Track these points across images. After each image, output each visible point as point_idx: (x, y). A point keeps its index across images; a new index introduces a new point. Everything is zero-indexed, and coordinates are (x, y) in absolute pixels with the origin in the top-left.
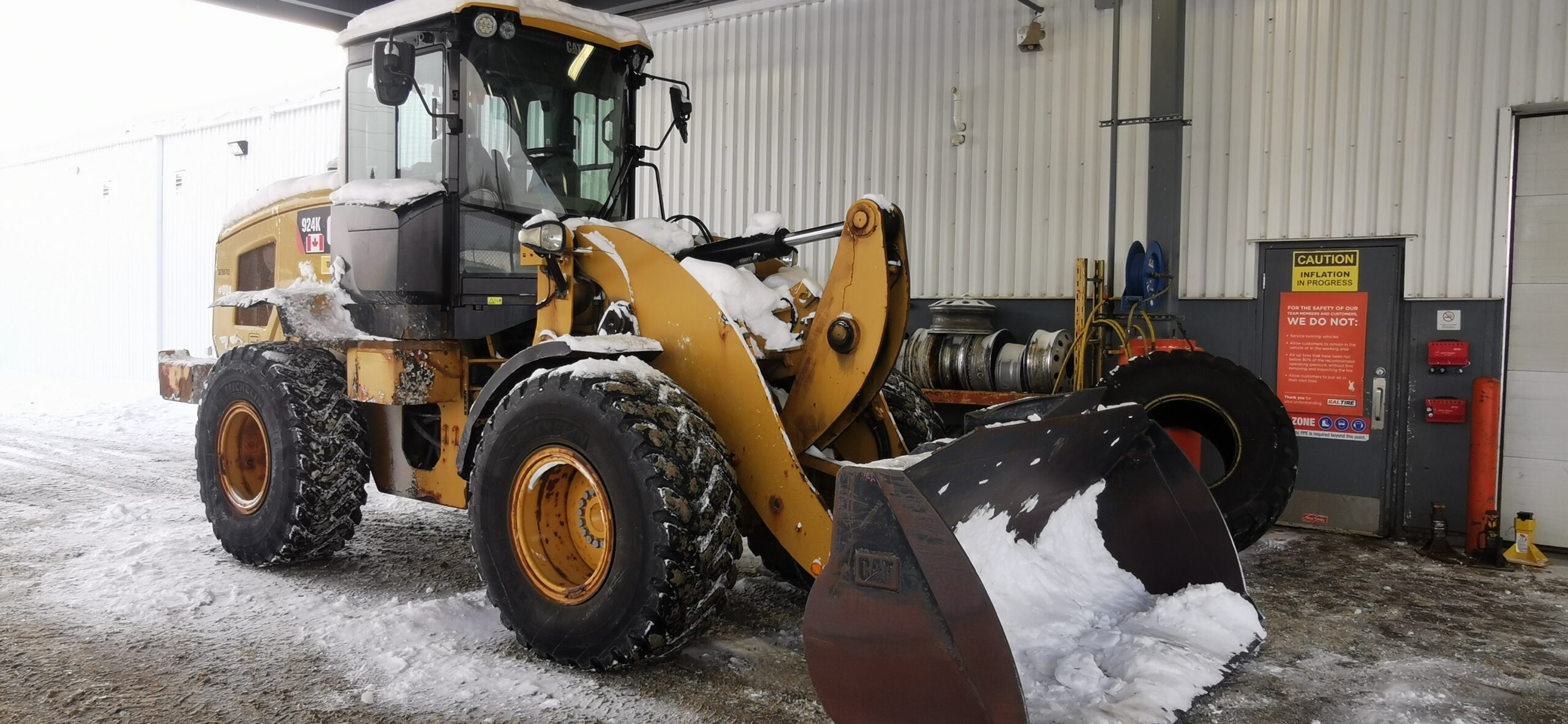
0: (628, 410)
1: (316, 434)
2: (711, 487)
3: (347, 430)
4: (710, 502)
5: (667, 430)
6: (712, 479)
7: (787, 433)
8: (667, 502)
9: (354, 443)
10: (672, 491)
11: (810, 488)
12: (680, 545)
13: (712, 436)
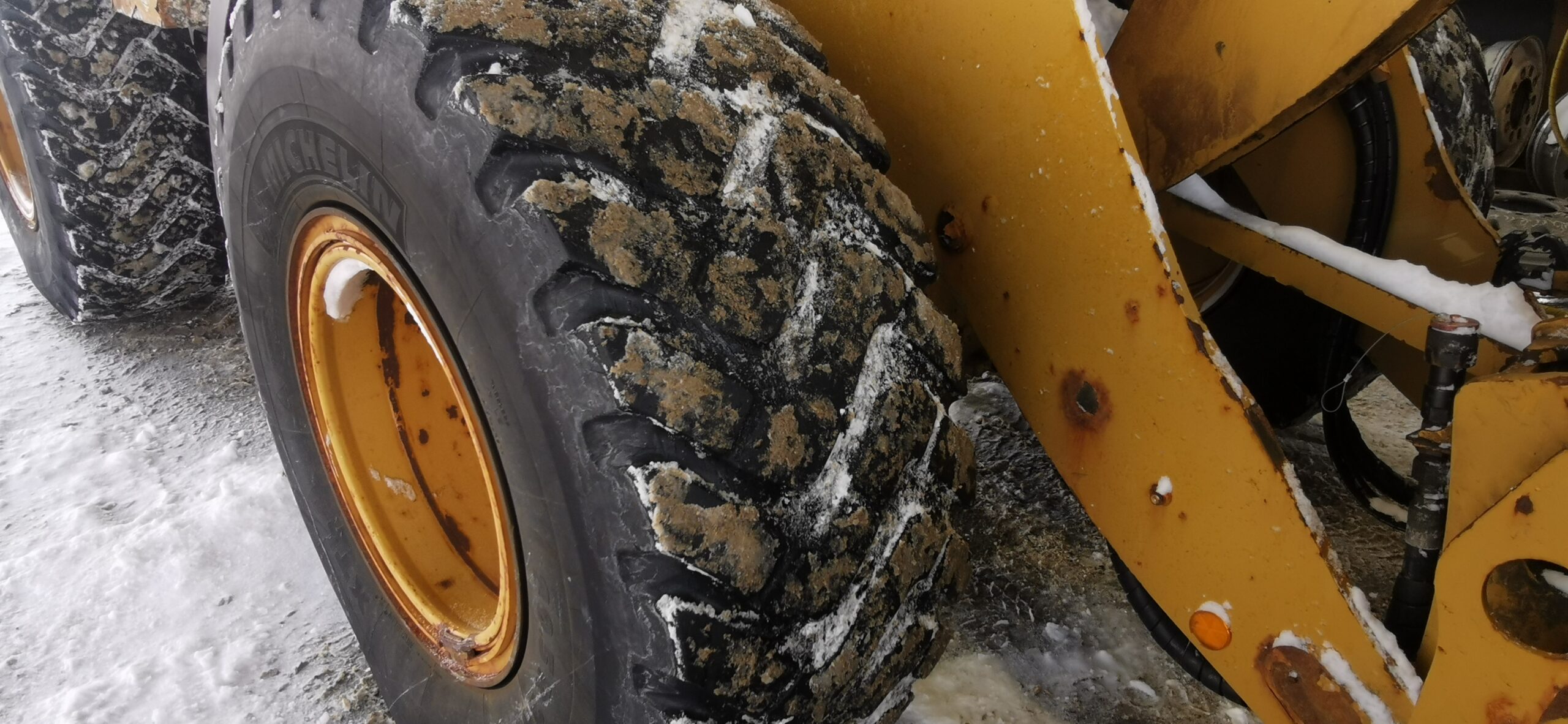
0: (505, 118)
1: (70, 85)
2: (858, 427)
3: (147, 74)
4: (854, 487)
5: (674, 200)
6: (866, 390)
7: (1147, 171)
8: (668, 529)
9: (167, 100)
10: (689, 476)
11: (1224, 380)
12: (727, 675)
13: (872, 204)
